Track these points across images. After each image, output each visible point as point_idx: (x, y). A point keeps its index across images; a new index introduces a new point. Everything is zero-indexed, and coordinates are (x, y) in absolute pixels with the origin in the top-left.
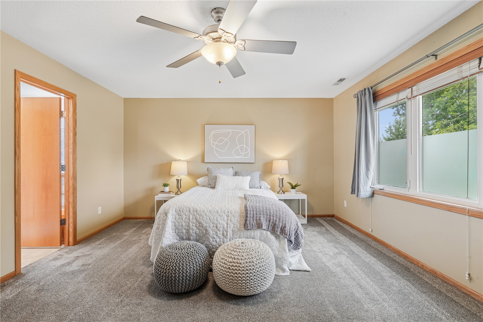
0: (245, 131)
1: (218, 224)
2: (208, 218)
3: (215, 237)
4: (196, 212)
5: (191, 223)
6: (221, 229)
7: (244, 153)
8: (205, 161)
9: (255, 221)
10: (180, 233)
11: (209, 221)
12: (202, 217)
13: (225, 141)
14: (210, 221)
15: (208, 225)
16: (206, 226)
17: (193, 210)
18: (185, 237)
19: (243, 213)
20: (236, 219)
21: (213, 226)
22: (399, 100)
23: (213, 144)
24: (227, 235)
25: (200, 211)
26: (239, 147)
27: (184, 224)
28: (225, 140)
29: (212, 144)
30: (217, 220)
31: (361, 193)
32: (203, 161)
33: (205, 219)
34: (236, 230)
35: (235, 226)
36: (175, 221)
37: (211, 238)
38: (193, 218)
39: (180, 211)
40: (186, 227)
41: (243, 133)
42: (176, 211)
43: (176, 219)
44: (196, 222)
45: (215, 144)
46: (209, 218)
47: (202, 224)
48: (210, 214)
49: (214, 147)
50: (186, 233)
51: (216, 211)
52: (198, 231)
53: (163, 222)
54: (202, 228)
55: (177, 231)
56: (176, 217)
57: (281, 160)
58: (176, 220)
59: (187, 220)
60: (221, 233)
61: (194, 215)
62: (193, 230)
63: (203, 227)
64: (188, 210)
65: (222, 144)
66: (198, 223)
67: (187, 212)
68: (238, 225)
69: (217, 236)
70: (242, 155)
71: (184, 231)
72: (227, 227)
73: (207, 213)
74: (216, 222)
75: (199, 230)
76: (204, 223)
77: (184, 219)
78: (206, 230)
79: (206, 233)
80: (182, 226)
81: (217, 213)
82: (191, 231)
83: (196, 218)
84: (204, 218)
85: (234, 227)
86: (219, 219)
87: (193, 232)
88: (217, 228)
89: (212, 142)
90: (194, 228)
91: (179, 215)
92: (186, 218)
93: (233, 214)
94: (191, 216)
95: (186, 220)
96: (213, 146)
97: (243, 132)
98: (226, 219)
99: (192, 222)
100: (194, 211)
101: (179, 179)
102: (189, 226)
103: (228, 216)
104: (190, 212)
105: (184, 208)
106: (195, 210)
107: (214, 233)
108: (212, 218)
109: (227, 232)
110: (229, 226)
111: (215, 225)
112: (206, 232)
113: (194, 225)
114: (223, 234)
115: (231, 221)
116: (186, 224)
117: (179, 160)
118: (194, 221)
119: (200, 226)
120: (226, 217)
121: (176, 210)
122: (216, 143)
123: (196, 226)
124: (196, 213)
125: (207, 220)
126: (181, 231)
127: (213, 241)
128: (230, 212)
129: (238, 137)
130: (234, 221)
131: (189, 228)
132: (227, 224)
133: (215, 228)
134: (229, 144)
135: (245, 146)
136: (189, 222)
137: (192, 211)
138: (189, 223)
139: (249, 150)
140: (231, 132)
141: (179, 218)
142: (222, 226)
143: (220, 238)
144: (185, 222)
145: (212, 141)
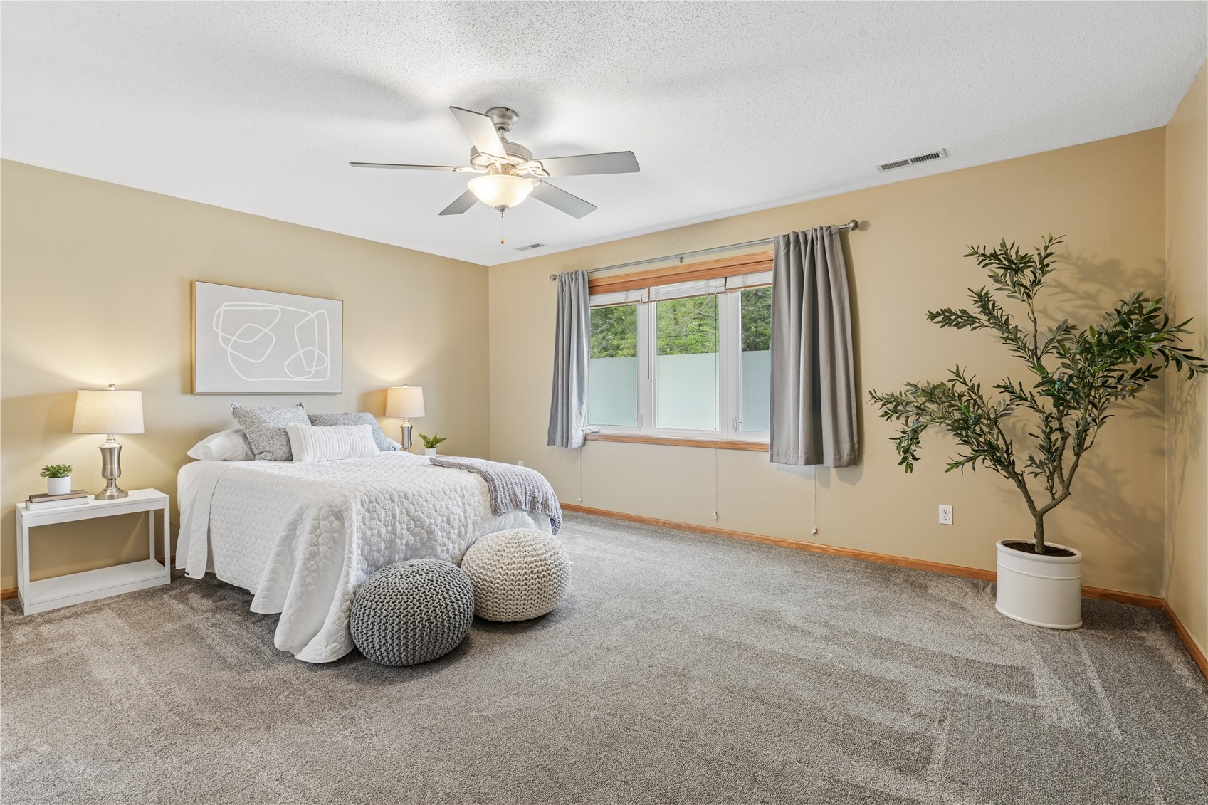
0: (318, 312)
1: (451, 514)
2: (431, 506)
3: (446, 541)
4: (407, 498)
5: (398, 524)
6: (456, 524)
7: (314, 369)
8: (198, 389)
9: (508, 498)
10: (373, 551)
11: (434, 512)
12: (421, 507)
13: (263, 333)
14: (436, 511)
15: (432, 521)
16: (430, 524)
17: (399, 495)
18: (382, 558)
19: (485, 487)
20: (476, 499)
21: (443, 521)
22: (628, 301)
23: (226, 341)
24: (466, 533)
25: (413, 495)
26: (300, 352)
27: (383, 530)
28: (262, 331)
29: (223, 341)
30: (448, 509)
31: (574, 441)
32: (191, 389)
33: (427, 509)
34: (479, 520)
35: (477, 513)
36: (363, 526)
37: (439, 547)
38: (401, 513)
39: (370, 502)
40: (388, 535)
41: (312, 318)
42: (363, 505)
43: (364, 523)
44: (409, 521)
45: (231, 339)
46: (434, 506)
47: (421, 522)
48: (433, 499)
49: (229, 350)
50: (386, 548)
51: (441, 490)
52: (412, 538)
53: (332, 536)
54: (422, 531)
55: (367, 549)
56: (364, 518)
57: (406, 387)
58: (365, 525)
59: (390, 519)
60: (456, 531)
61: (403, 505)
62: (401, 538)
63: (423, 528)
64: (388, 496)
65: (253, 340)
66: (413, 520)
67: (387, 502)
68: (483, 510)
69: (449, 539)
70: (309, 373)
71: (383, 545)
72: (466, 518)
73: (427, 496)
74: (444, 510)
75: (414, 535)
76: (426, 519)
77: (382, 520)
78: (430, 533)
79: (429, 539)
80: (379, 535)
81: (445, 493)
82: (398, 540)
83: (407, 511)
84: (423, 509)
85: (475, 516)
86: (450, 505)
87: (402, 544)
88: (449, 524)
89: (221, 333)
90: (405, 532)
91: (369, 512)
92: (386, 516)
93: (470, 492)
94: (397, 508)
95: (388, 519)
96: (223, 346)
97: (312, 315)
98: (460, 503)
99: (400, 523)
100: (400, 497)
101: (111, 446)
102: (394, 532)
103: (463, 497)
104: (393, 502)
105: (380, 494)
106: (403, 495)
107: (445, 534)
108: (438, 505)
109: (466, 527)
110: (468, 514)
111: (445, 519)
112: (428, 536)
113: (404, 526)
114: (459, 535)
115: (469, 505)
116: (387, 530)
117: (111, 386)
118: (405, 517)
119: (416, 526)
120: (460, 499)
121: (362, 501)
122: (234, 338)
123: (408, 530)
124: (407, 501)
125: (430, 511)
126: (375, 548)
127: (442, 551)
128: (464, 488)
129: (297, 326)
130: (475, 504)
131: (393, 537)
132: (465, 512)
133: (446, 524)
134: (275, 344)
135: (317, 351)
136: (395, 523)
137: (396, 498)
138: (393, 526)
139: (328, 361)
140: (280, 311)
141: (372, 519)
142: (457, 517)
143: (453, 543)
144: (385, 525)
145: (222, 331)
